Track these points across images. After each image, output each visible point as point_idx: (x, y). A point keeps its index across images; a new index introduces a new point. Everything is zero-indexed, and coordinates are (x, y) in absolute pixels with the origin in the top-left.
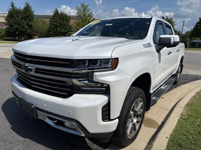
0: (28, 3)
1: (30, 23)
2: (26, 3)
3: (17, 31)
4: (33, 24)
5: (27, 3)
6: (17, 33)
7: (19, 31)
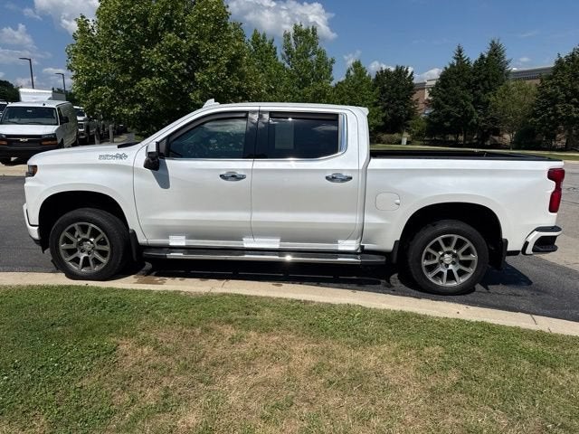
0: (496, 42)
1: (484, 98)
2: (493, 44)
3: (447, 121)
4: (492, 98)
5: (493, 42)
6: (447, 124)
7: (452, 120)
